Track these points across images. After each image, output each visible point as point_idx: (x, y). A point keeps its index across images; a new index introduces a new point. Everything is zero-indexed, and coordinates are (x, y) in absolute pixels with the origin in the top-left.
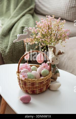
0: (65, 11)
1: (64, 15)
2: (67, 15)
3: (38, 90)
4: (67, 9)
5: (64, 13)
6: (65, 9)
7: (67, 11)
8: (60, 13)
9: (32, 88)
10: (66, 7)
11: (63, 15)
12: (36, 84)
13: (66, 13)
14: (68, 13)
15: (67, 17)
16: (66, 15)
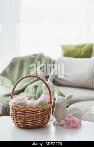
0: (89, 76)
1: (88, 82)
2: (92, 81)
3: (30, 122)
4: (92, 74)
5: (88, 79)
6: (89, 74)
7: (91, 77)
8: (83, 80)
9: (22, 118)
10: (90, 72)
11: (86, 82)
12: (28, 112)
13: (91, 79)
14: (92, 79)
15: (91, 83)
16: (90, 82)
